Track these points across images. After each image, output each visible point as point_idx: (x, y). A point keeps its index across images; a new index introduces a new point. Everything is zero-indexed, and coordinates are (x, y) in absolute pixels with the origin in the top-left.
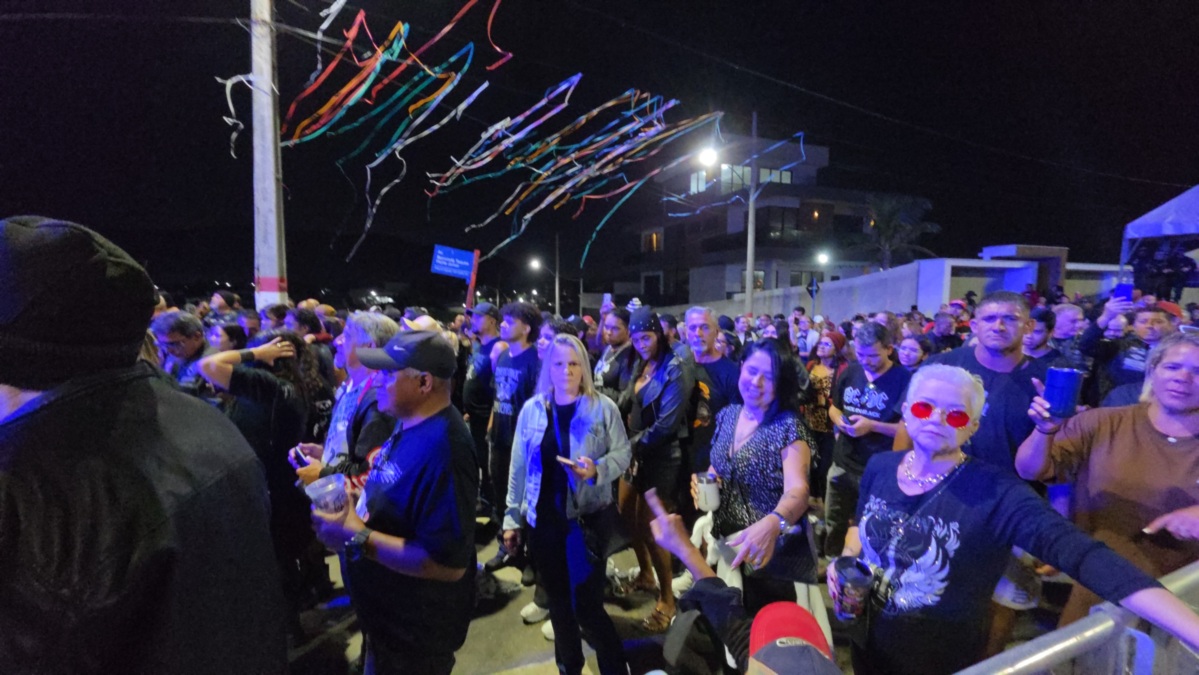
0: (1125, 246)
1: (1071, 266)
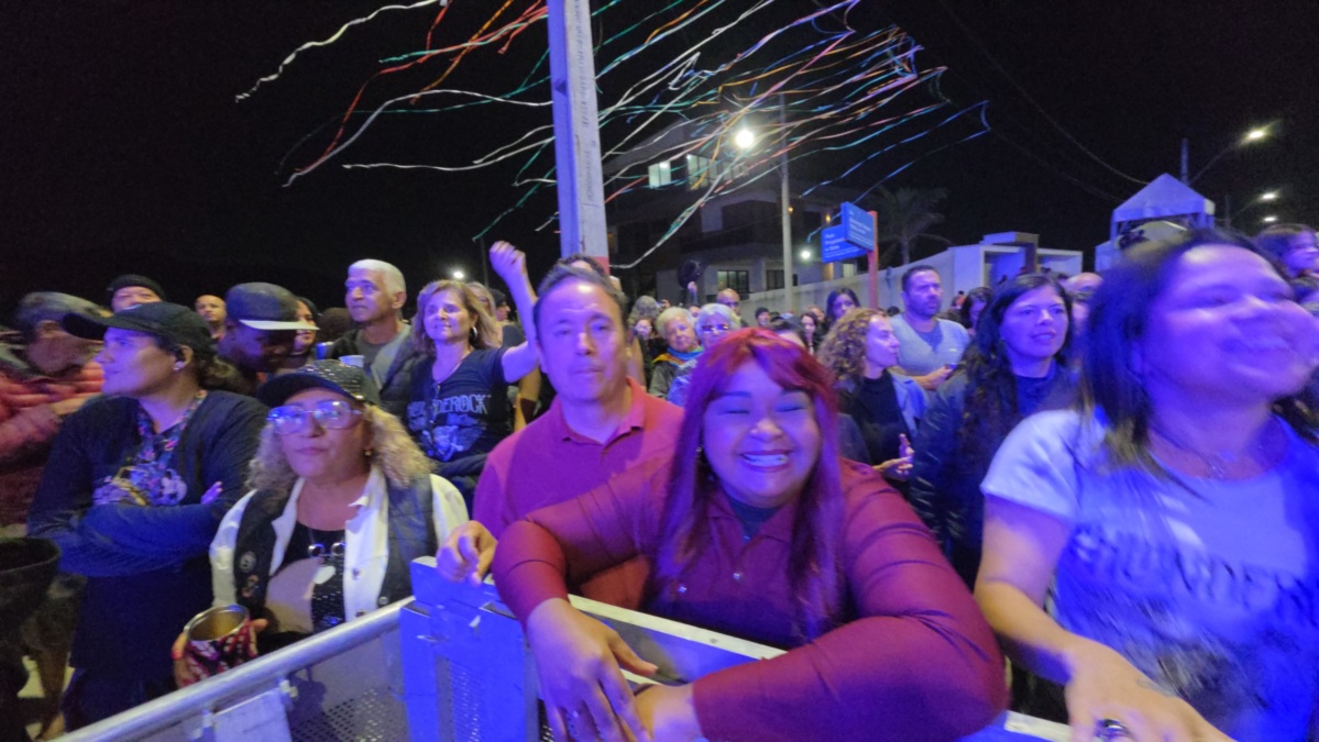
0: (1114, 229)
1: (1041, 251)
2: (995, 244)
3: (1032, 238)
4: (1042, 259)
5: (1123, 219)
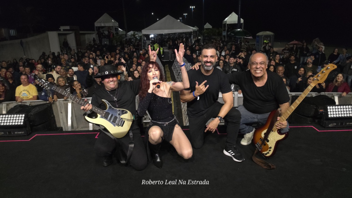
2: (64, 30)
3: (77, 28)
4: (82, 35)
5: (97, 26)
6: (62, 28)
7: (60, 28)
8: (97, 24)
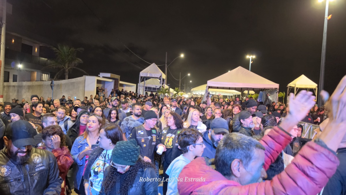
0: (140, 78)
1: (121, 82)
2: (103, 77)
3: (118, 77)
4: (122, 85)
5: (142, 76)
6: (102, 75)
7: (99, 74)
8: (142, 74)
